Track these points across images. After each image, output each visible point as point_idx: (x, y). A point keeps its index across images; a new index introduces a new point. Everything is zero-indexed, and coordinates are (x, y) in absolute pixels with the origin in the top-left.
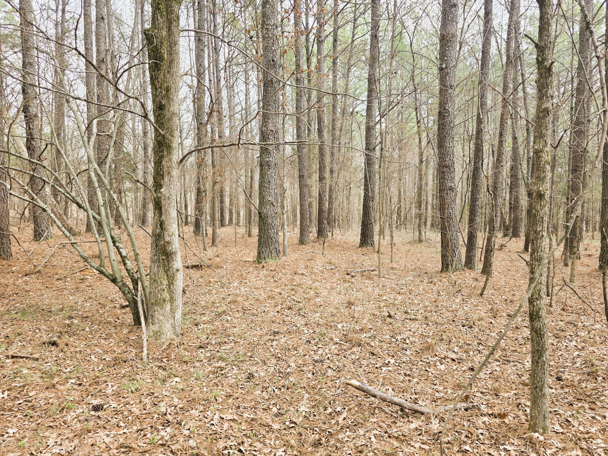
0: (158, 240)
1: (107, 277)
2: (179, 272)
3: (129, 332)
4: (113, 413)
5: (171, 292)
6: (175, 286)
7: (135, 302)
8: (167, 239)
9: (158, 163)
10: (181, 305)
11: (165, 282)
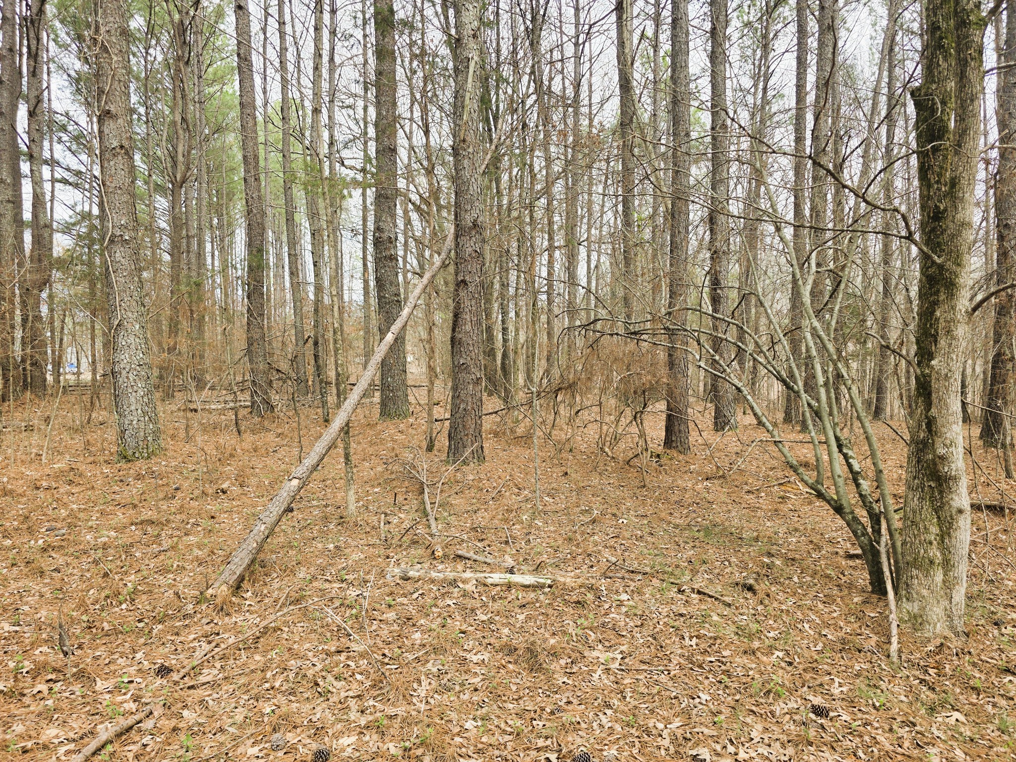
0: (922, 450)
1: (828, 502)
2: (963, 516)
3: (864, 602)
4: (846, 731)
5: (945, 550)
6: (953, 540)
7: (876, 554)
8: (941, 451)
9: (927, 315)
10: (965, 578)
11: (934, 530)
